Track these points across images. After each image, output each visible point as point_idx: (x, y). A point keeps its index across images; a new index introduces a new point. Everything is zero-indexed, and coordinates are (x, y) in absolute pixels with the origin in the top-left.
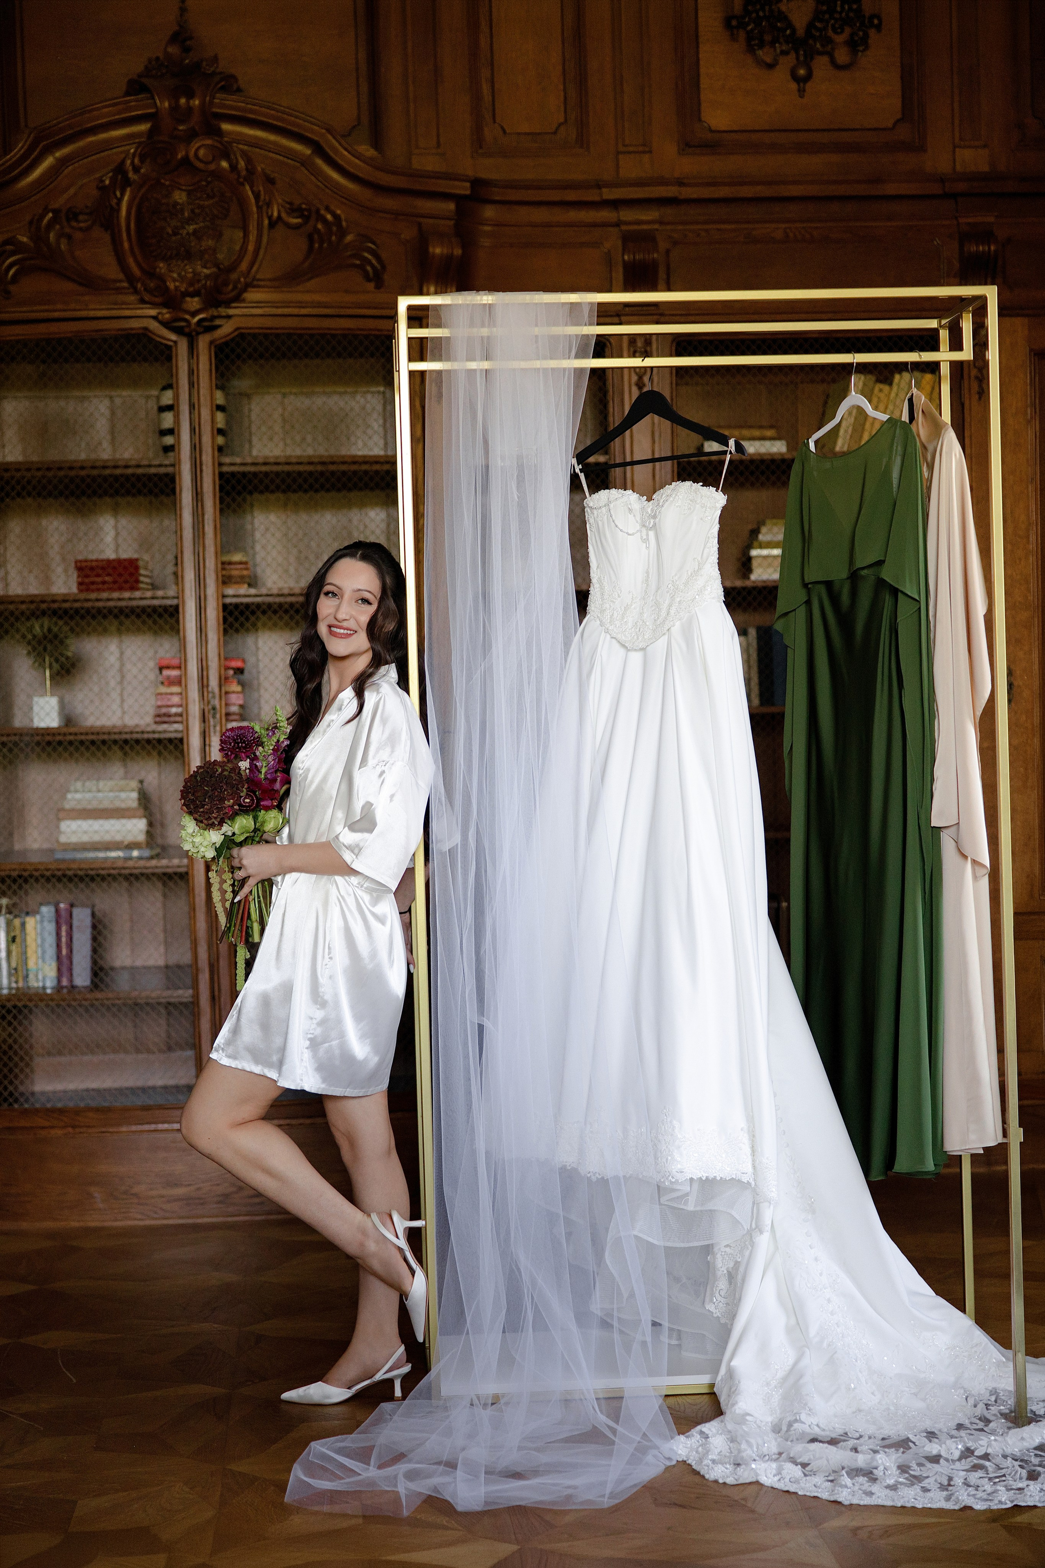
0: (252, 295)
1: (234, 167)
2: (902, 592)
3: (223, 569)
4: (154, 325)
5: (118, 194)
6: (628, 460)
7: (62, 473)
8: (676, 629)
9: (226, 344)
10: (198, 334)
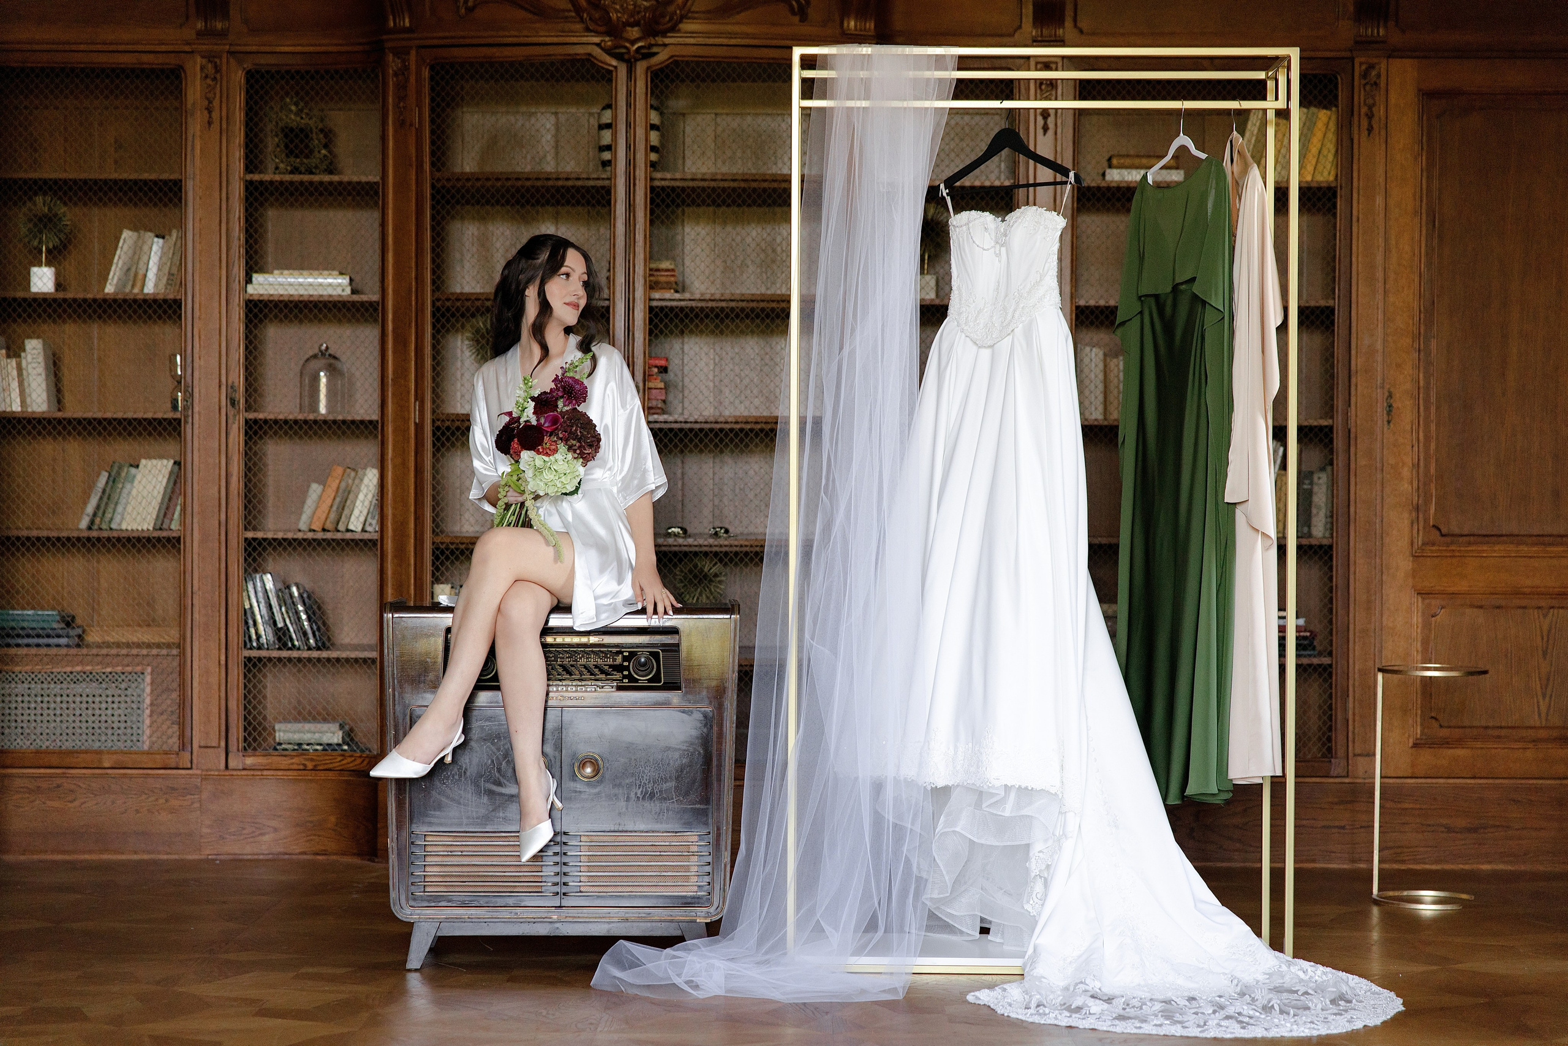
0: (687, 26)
2: (1208, 303)
3: (650, 275)
4: (597, 52)
6: (1031, 181)
7: (509, 183)
8: (1019, 330)
9: (662, 70)
10: (636, 60)
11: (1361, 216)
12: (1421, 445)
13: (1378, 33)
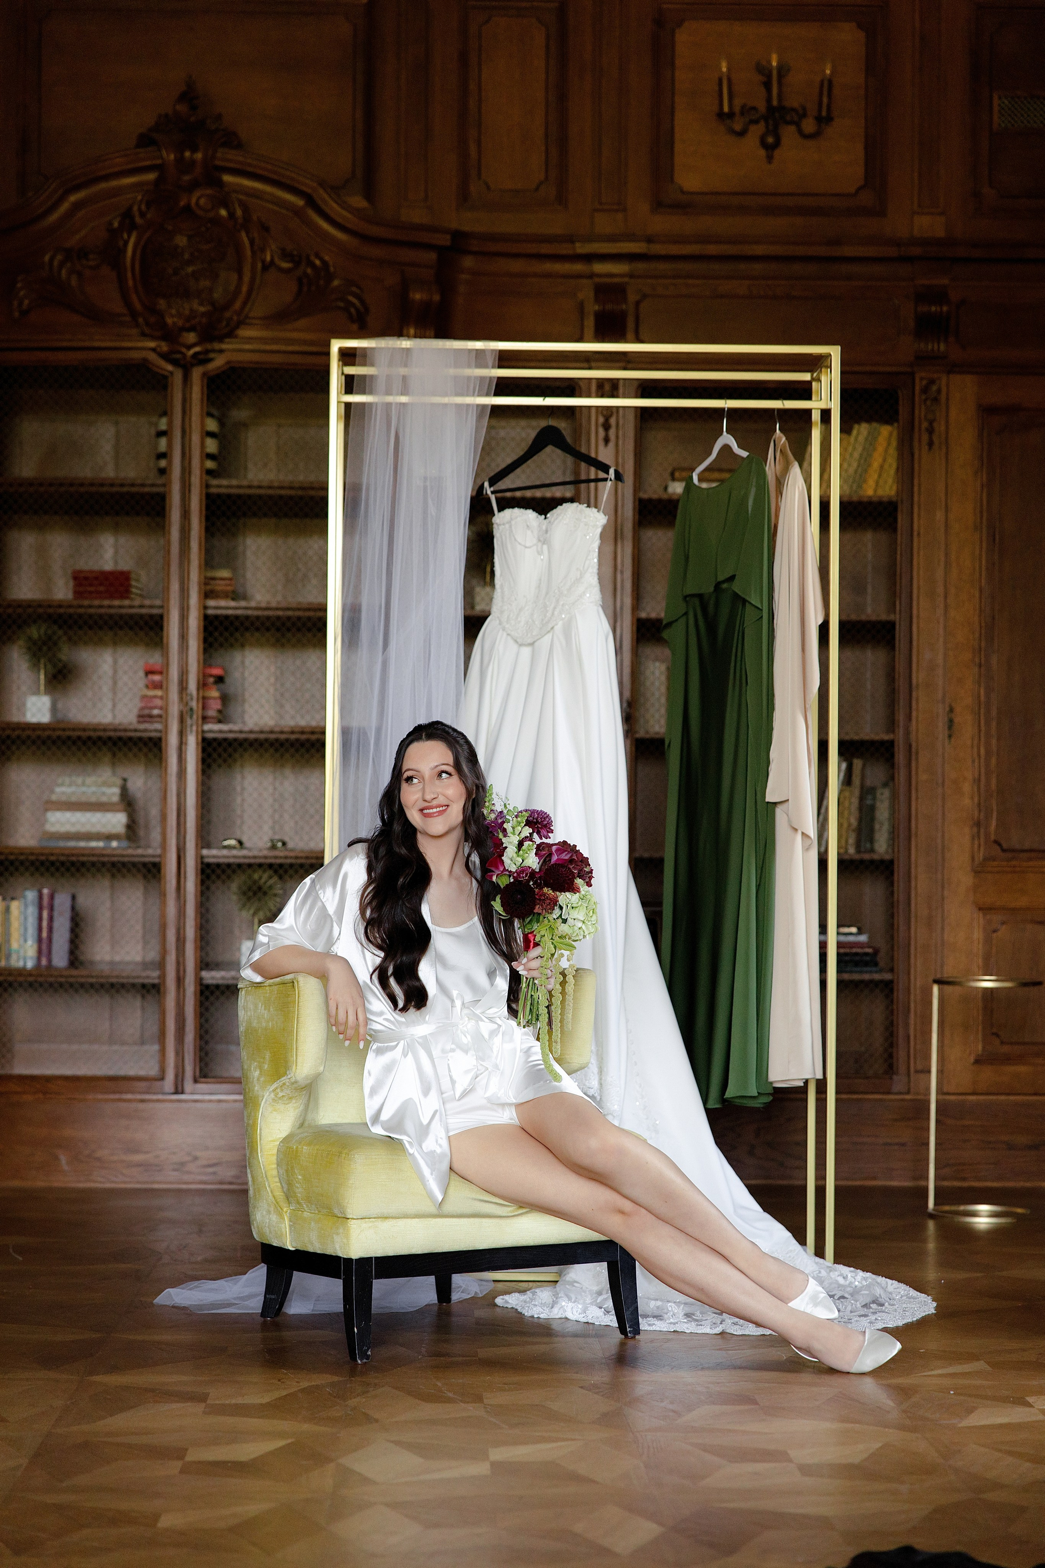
0: (245, 332)
1: (232, 215)
2: (748, 601)
3: (208, 583)
4: (152, 357)
5: (125, 236)
7: (63, 489)
8: (559, 628)
9: (218, 376)
10: (193, 365)
11: (922, 531)
12: (982, 760)
13: (939, 347)
